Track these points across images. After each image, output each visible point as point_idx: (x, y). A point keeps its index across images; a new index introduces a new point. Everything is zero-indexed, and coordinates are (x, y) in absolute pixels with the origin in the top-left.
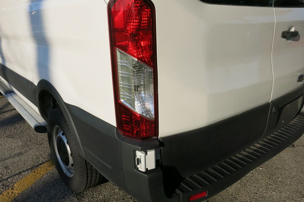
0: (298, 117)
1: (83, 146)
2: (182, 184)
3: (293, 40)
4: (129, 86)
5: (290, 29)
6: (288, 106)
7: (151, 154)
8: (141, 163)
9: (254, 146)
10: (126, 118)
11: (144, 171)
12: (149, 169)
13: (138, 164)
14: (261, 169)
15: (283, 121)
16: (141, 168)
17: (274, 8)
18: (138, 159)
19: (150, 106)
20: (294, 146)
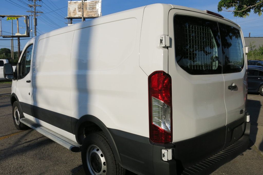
0: (243, 137)
1: (120, 154)
2: (184, 171)
3: (234, 90)
4: (159, 115)
5: (232, 84)
6: (236, 129)
7: (170, 151)
8: (165, 156)
9: (220, 153)
10: (155, 132)
11: (166, 160)
12: (169, 160)
13: (163, 157)
14: (224, 174)
15: (235, 138)
16: (165, 159)
17: (223, 74)
18: (163, 154)
19: (168, 126)
20: (243, 155)
